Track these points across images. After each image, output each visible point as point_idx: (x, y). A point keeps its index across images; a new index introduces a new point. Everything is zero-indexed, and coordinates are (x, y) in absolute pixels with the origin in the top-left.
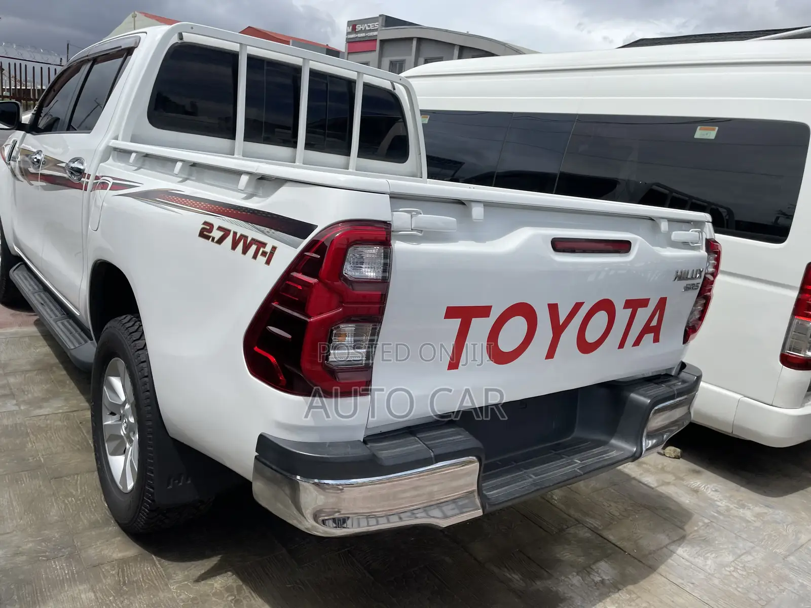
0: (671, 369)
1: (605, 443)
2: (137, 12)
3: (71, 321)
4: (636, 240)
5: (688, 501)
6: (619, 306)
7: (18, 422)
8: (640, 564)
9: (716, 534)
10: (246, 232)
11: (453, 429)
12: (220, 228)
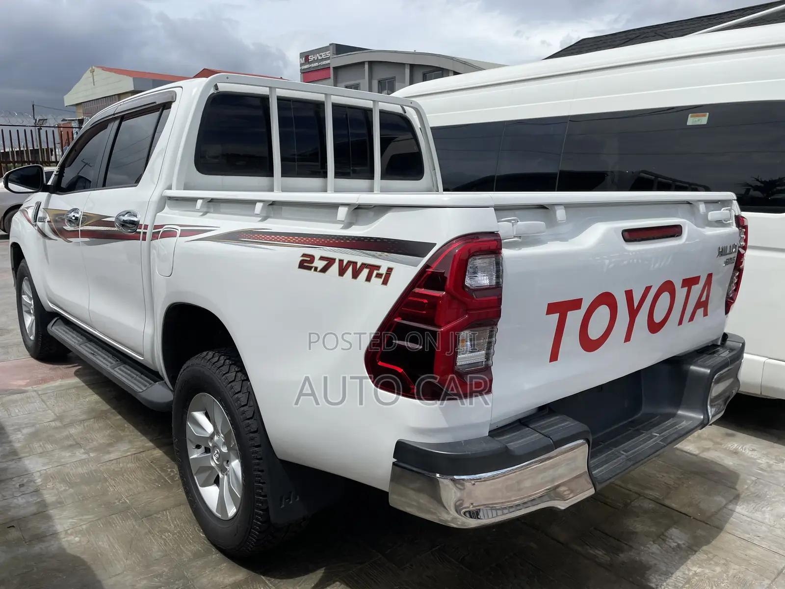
0: (717, 339)
1: (674, 415)
2: (95, 66)
3: (127, 366)
4: (685, 223)
5: (731, 463)
6: (678, 285)
7: (93, 469)
8: (708, 526)
9: (766, 489)
10: (353, 258)
11: (558, 417)
12: (322, 258)
